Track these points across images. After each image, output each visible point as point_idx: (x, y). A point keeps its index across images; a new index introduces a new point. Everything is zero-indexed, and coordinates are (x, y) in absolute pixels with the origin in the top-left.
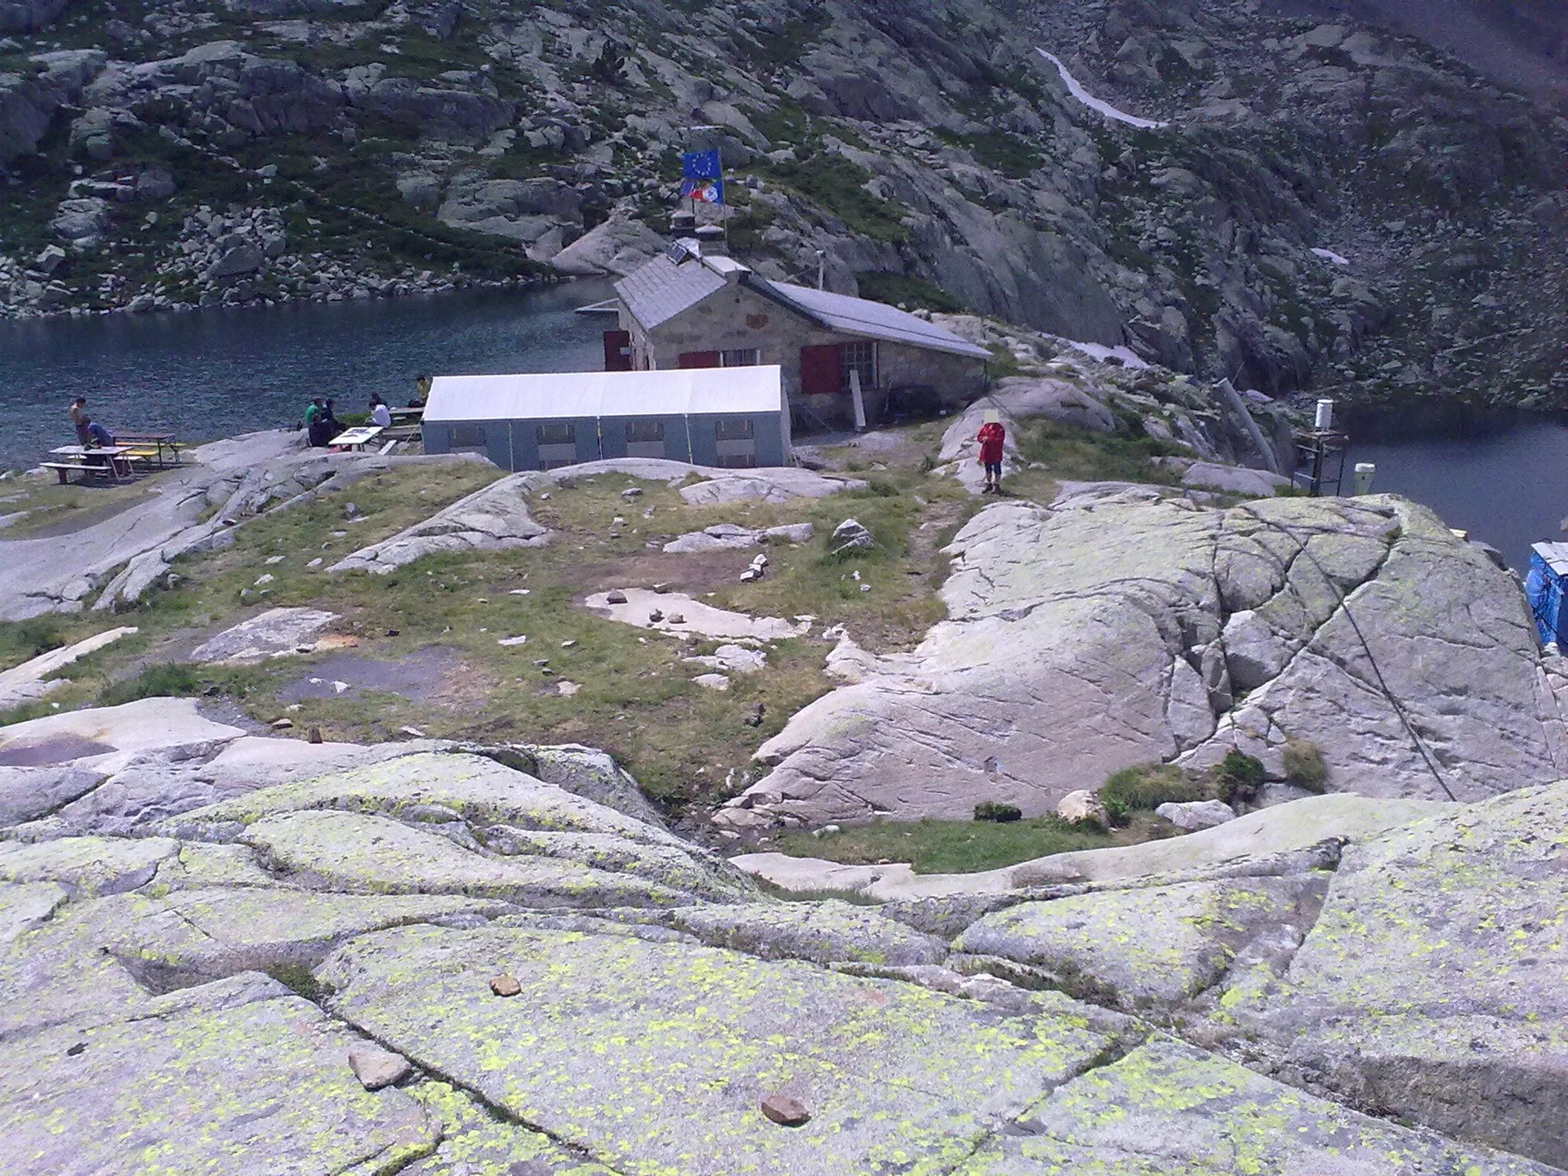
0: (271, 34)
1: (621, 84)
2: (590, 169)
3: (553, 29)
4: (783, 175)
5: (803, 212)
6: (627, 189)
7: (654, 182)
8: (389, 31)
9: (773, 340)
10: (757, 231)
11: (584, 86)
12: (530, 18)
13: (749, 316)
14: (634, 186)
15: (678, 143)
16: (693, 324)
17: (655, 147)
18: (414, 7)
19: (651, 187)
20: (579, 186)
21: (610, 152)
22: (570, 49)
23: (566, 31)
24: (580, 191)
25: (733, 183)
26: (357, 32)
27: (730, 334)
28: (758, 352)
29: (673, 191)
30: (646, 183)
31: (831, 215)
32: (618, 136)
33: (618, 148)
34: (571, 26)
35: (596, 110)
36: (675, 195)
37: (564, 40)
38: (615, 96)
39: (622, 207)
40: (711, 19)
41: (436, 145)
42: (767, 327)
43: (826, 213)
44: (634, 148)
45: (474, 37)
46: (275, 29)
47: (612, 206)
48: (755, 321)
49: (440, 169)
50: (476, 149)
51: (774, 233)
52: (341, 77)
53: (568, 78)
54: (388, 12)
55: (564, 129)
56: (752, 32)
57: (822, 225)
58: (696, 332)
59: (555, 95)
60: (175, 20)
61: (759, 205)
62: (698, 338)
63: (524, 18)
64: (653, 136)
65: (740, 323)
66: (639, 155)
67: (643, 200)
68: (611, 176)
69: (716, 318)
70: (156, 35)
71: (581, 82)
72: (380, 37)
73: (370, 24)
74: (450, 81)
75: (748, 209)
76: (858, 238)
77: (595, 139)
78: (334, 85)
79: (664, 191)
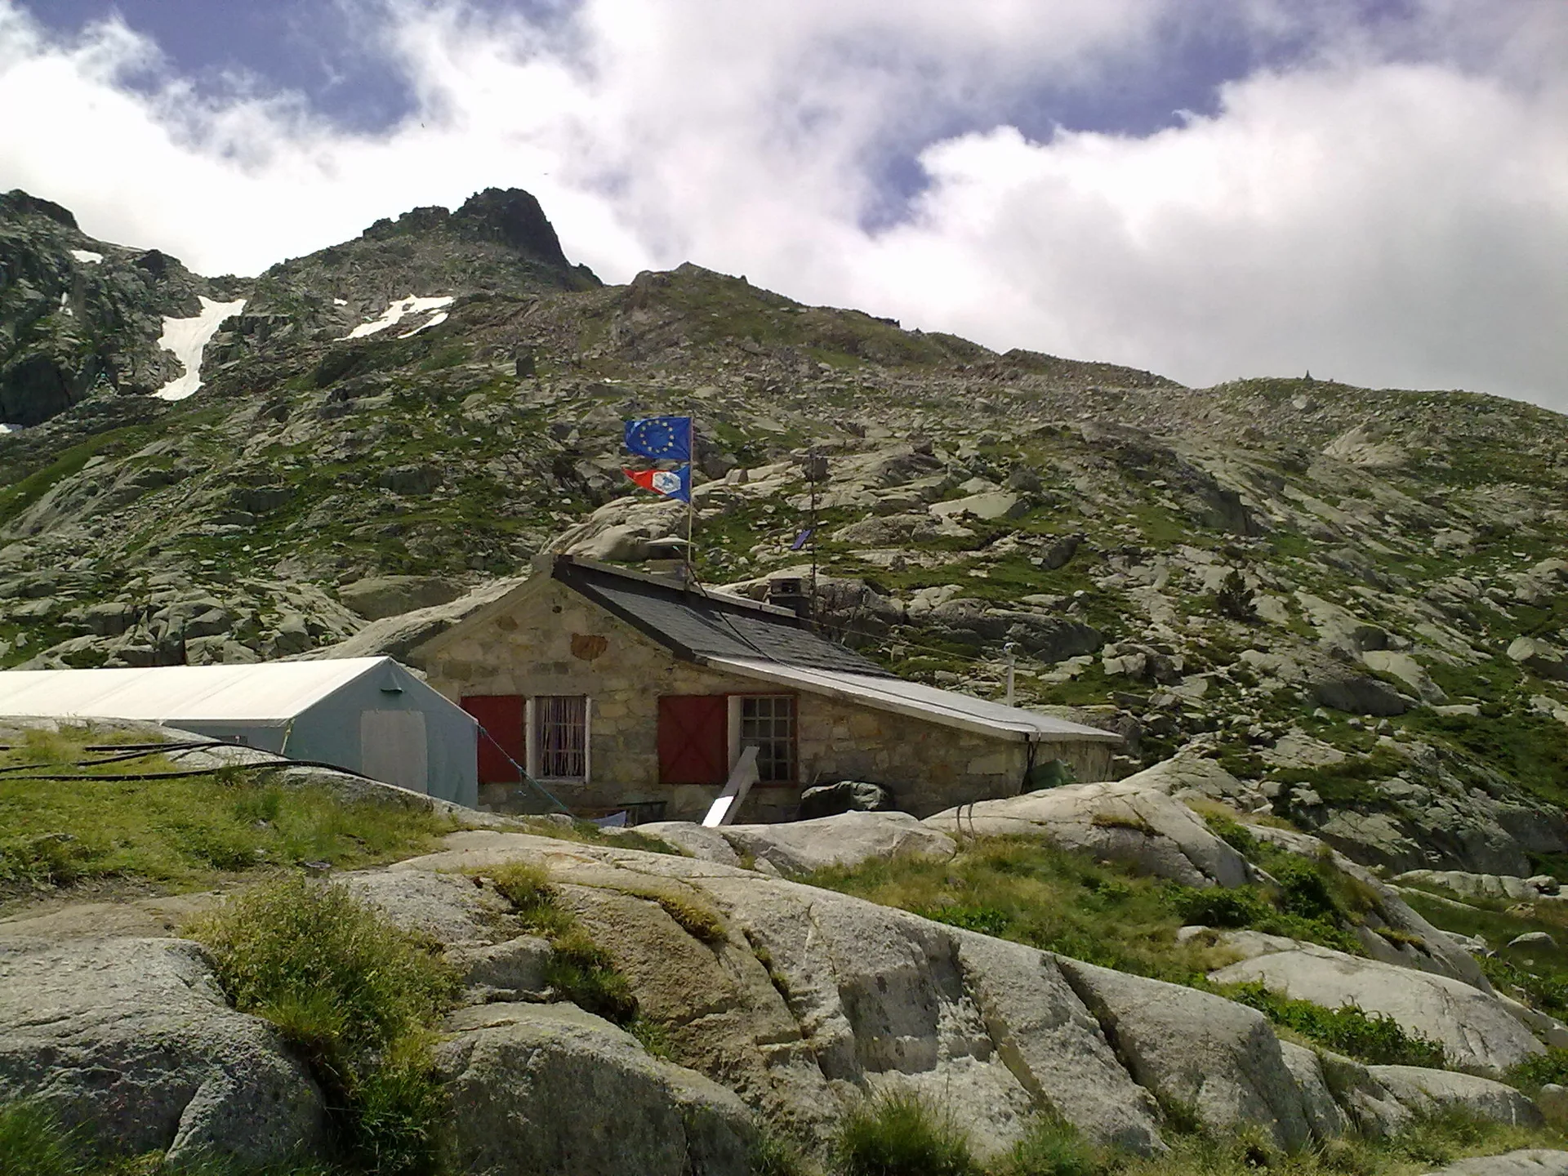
0: (862, 561)
1: (1251, 619)
2: (1167, 700)
3: (1188, 565)
4: (1447, 728)
5: (1455, 770)
6: (1210, 725)
7: (1247, 719)
8: (988, 560)
9: (615, 683)
10: (1371, 782)
11: (1202, 619)
12: (1167, 555)
13: (575, 636)
14: (1220, 722)
15: (1300, 683)
16: (486, 647)
17: (1268, 685)
18: (1024, 538)
19: (1241, 724)
20: (1146, 718)
21: (1204, 685)
22: (1202, 584)
23: (1205, 567)
24: (1146, 723)
25: (1359, 728)
26: (952, 560)
27: (543, 668)
28: (588, 700)
29: (1267, 729)
30: (1236, 719)
31: (1501, 776)
32: (1222, 671)
33: (1218, 681)
34: (1213, 563)
35: (1203, 642)
36: (1269, 734)
37: (1198, 575)
38: (1236, 629)
39: (1195, 743)
40: (1447, 587)
41: (990, 667)
42: (603, 659)
43: (1496, 775)
44: (1239, 684)
45: (1087, 568)
46: (867, 557)
47: (1185, 742)
48: (585, 647)
49: (985, 690)
50: (1039, 673)
51: (1396, 786)
52: (909, 597)
53: (1185, 611)
54: (996, 543)
55: (1149, 658)
56: (1502, 602)
57: (1482, 784)
58: (491, 660)
59: (1160, 626)
60: (777, 550)
61: (1383, 752)
62: (493, 671)
63: (1155, 553)
64: (1268, 673)
65: (560, 649)
66: (1244, 692)
67: (1225, 739)
68: (1194, 709)
69: (520, 638)
70: (752, 562)
71: (1200, 615)
72: (974, 564)
73: (970, 553)
74: (1030, 605)
75: (1368, 756)
76: (1541, 808)
77: (1188, 670)
78: (896, 604)
79: (1256, 730)
